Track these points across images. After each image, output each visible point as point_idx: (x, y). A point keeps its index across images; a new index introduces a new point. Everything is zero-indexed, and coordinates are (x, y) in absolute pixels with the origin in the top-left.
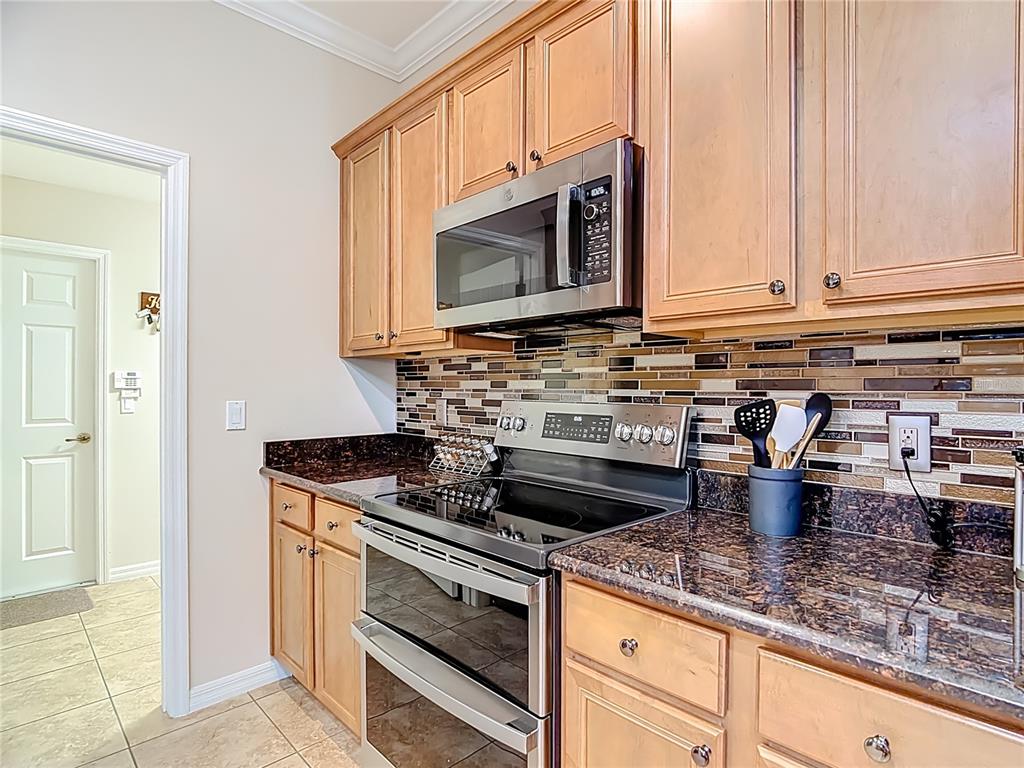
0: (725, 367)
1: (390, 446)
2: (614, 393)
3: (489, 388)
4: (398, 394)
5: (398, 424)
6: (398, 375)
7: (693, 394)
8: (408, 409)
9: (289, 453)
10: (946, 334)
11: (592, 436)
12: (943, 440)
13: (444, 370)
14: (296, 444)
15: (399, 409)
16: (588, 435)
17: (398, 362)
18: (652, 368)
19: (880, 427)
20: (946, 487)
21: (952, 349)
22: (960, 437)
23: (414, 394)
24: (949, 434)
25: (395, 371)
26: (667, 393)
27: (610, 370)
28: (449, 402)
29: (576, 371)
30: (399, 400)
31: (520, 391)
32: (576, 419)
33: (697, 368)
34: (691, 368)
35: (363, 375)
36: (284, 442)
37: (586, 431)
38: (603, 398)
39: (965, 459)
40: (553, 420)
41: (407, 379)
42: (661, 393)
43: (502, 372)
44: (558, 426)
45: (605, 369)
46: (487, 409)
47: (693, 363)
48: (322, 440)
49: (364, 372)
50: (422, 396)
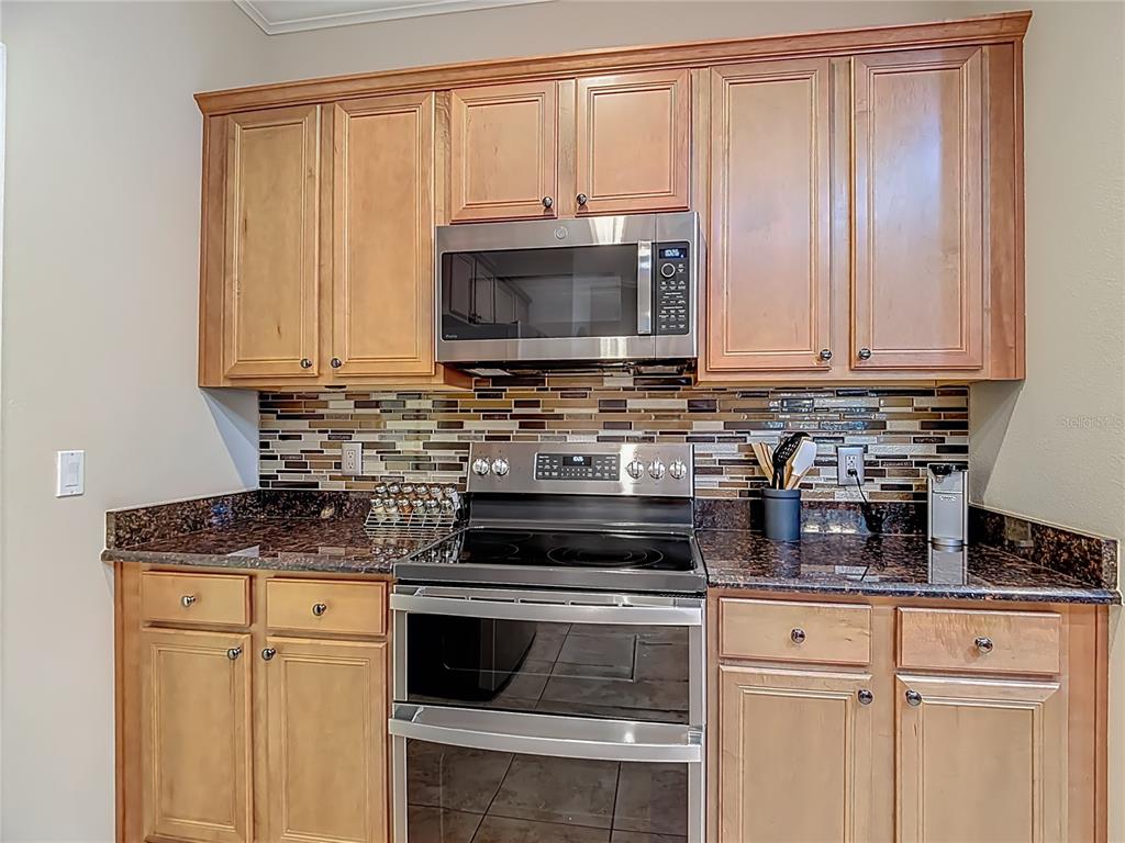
0: (715, 411)
1: (256, 507)
2: (603, 433)
3: (435, 428)
4: (261, 437)
5: (262, 477)
6: (261, 412)
7: (686, 433)
8: (282, 457)
9: (145, 526)
10: (872, 391)
11: (598, 474)
12: (870, 463)
13: (356, 407)
14: (152, 511)
15: (262, 457)
16: (594, 474)
17: (263, 395)
18: (646, 411)
19: (832, 456)
20: (871, 495)
21: (872, 401)
22: (880, 460)
23: (300, 437)
24: (874, 459)
25: (256, 407)
26: (661, 433)
27: (601, 411)
28: (365, 446)
29: (557, 411)
30: (264, 445)
31: (484, 432)
32: (575, 459)
33: (690, 411)
34: (684, 411)
35: (223, 411)
36: (137, 510)
37: (590, 470)
38: (594, 439)
39: (881, 474)
40: (548, 461)
41: (279, 417)
42: (655, 433)
43: (456, 411)
44: (555, 467)
45: (596, 411)
46: (431, 453)
47: (686, 407)
48: (181, 504)
49: (225, 408)
50: (313, 441)
